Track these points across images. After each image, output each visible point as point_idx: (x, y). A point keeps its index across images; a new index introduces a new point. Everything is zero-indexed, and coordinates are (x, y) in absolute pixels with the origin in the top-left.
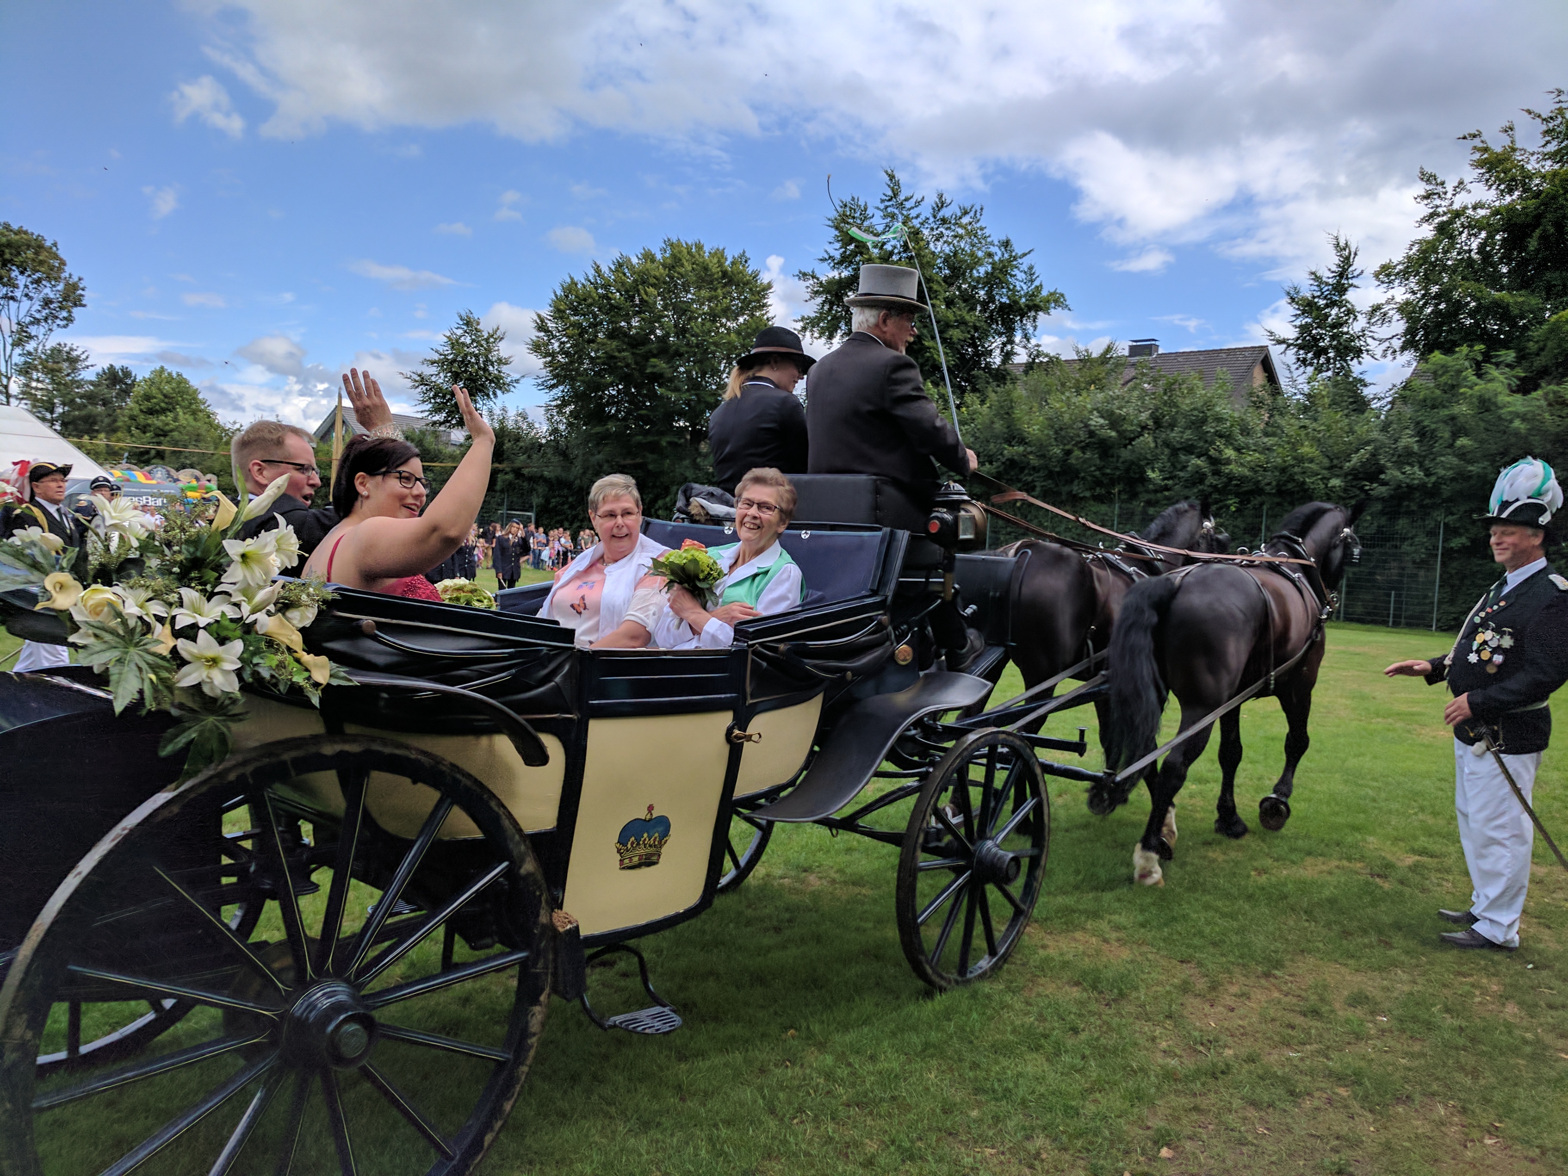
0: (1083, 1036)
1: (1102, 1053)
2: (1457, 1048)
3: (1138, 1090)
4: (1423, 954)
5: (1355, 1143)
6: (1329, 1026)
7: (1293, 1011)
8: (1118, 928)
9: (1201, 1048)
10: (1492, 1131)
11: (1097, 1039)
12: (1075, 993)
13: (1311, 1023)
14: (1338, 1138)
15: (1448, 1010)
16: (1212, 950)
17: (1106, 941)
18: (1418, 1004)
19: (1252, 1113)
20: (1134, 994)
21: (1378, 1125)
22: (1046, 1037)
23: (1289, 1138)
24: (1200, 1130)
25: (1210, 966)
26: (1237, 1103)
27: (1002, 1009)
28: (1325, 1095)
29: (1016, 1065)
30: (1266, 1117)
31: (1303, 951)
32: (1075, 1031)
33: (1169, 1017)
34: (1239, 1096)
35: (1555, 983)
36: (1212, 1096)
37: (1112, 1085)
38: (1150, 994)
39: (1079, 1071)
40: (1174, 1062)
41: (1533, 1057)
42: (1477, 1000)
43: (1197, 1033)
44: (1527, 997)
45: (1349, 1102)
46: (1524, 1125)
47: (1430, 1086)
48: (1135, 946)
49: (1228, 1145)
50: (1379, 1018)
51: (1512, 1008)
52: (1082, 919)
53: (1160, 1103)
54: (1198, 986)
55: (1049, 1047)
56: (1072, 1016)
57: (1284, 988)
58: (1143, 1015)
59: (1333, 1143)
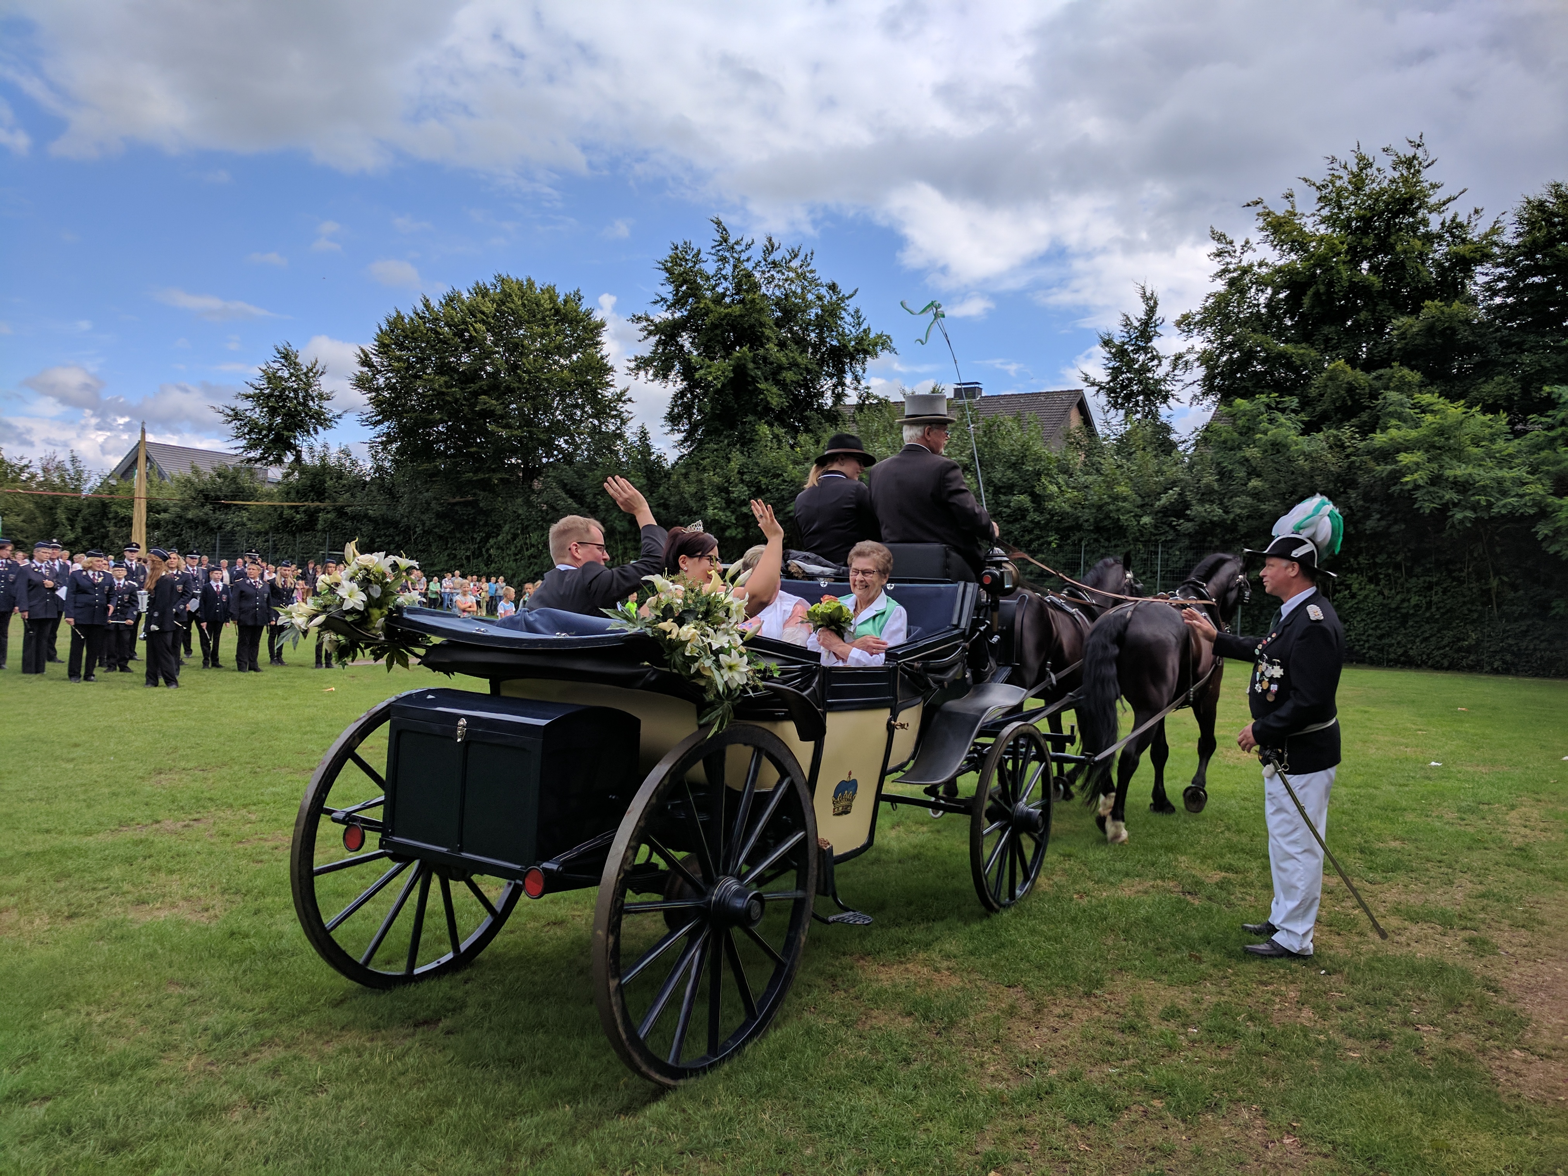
0: (916, 1066)
1: (933, 1082)
2: (1259, 1054)
3: (967, 1117)
4: (1230, 967)
5: (1169, 1154)
6: (1145, 1040)
7: (1113, 1028)
8: (948, 957)
9: (1027, 1070)
10: (1291, 1131)
11: (928, 1069)
12: (908, 1023)
13: (1128, 1039)
14: (1153, 1149)
15: (1251, 1018)
16: (1036, 973)
17: (937, 970)
18: (1226, 1014)
19: (1074, 1131)
20: (964, 1021)
21: (1189, 1133)
22: (879, 1068)
23: (1109, 1153)
24: (1026, 1151)
25: (1035, 989)
26: (1060, 1121)
27: (837, 1044)
28: (1141, 1109)
29: (850, 1100)
30: (1088, 1134)
31: (1121, 969)
32: (907, 1061)
33: (996, 1041)
34: (1062, 1114)
35: (1345, 986)
36: (1037, 1117)
37: (943, 1113)
38: (979, 1021)
39: (911, 1102)
40: (1001, 1086)
41: (1325, 1057)
42: (1277, 1007)
43: (1023, 1056)
44: (1320, 1001)
45: (1164, 1113)
46: (1318, 1122)
47: (1235, 1092)
48: (965, 974)
49: (1052, 1164)
50: (1190, 1030)
51: (1307, 1013)
52: (914, 950)
53: (989, 1127)
54: (1024, 1010)
55: (882, 1079)
56: (904, 1046)
57: (1104, 1006)
58: (972, 1041)
59: (1148, 1155)
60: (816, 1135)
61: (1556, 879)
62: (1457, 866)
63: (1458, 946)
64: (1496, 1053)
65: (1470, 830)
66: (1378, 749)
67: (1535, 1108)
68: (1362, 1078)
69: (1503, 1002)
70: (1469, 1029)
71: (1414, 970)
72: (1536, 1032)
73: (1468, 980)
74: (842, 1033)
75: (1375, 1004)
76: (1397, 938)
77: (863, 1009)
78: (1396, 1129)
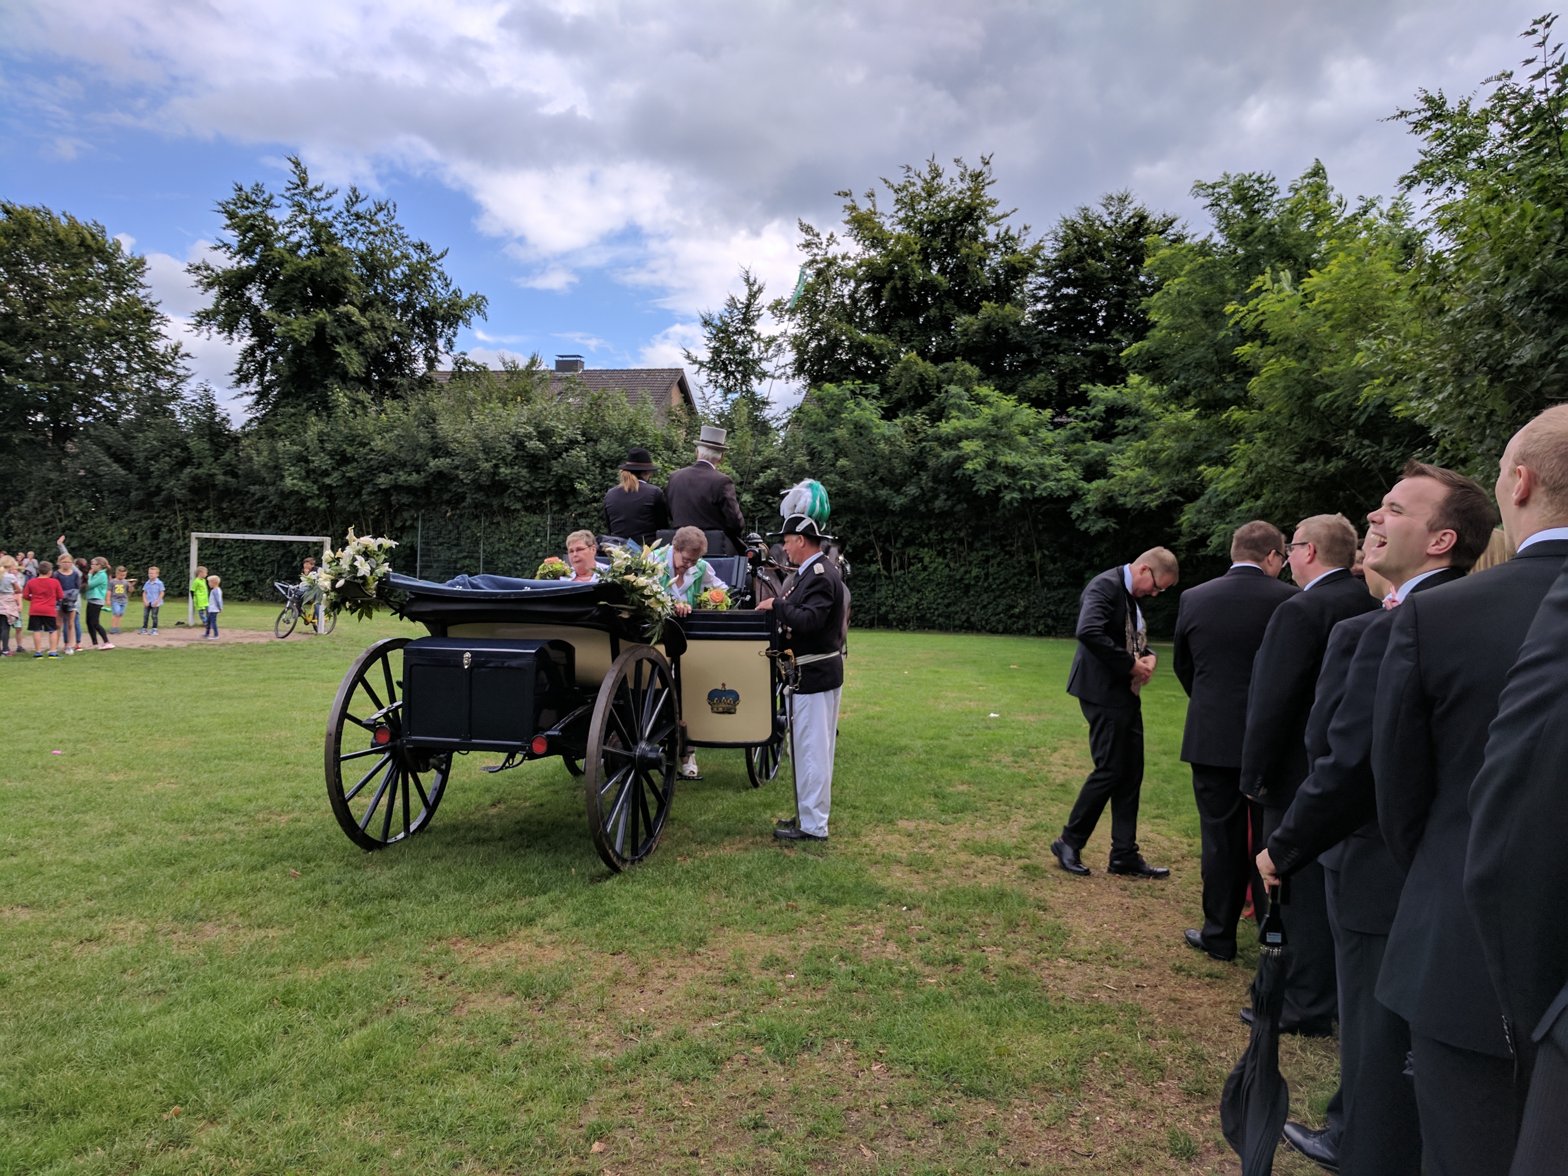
0: (515, 1047)
1: (533, 1059)
2: (849, 991)
3: (569, 1092)
4: (823, 912)
5: (768, 1097)
6: (746, 991)
7: (715, 983)
8: (551, 931)
9: (631, 1036)
10: (878, 1057)
11: (530, 1047)
12: (509, 1003)
13: (730, 992)
14: (754, 1094)
15: (843, 958)
16: (641, 938)
17: (539, 945)
18: (820, 957)
19: (679, 1089)
20: (567, 994)
21: (788, 1074)
22: (477, 1054)
23: (712, 1105)
24: (631, 1116)
25: (640, 954)
26: (664, 1081)
27: (430, 1034)
28: (743, 1057)
29: (444, 1092)
30: (691, 1090)
31: (723, 926)
32: (507, 1042)
33: (601, 1010)
34: (667, 1074)
35: (923, 919)
36: (642, 1081)
37: (545, 1090)
38: (583, 992)
39: (511, 1084)
40: (605, 1055)
41: (907, 986)
42: (865, 945)
43: (627, 1022)
45: (763, 1059)
46: (901, 1047)
47: (829, 1029)
48: (568, 946)
49: (657, 1125)
50: (788, 976)
51: (891, 947)
52: (515, 927)
53: (593, 1098)
54: (629, 976)
55: (479, 1065)
56: (504, 1028)
57: (707, 963)
58: (576, 1013)
59: (750, 1101)
60: (407, 1134)
62: (1013, 804)
63: (1014, 873)
64: (1045, 964)
65: (1023, 771)
66: (947, 704)
67: (1076, 1007)
68: (938, 1001)
69: (1049, 918)
70: (1024, 946)
71: (980, 899)
72: (1076, 942)
73: (1023, 903)
74: (436, 1022)
75: (948, 933)
76: (965, 872)
77: (460, 994)
78: (967, 1043)
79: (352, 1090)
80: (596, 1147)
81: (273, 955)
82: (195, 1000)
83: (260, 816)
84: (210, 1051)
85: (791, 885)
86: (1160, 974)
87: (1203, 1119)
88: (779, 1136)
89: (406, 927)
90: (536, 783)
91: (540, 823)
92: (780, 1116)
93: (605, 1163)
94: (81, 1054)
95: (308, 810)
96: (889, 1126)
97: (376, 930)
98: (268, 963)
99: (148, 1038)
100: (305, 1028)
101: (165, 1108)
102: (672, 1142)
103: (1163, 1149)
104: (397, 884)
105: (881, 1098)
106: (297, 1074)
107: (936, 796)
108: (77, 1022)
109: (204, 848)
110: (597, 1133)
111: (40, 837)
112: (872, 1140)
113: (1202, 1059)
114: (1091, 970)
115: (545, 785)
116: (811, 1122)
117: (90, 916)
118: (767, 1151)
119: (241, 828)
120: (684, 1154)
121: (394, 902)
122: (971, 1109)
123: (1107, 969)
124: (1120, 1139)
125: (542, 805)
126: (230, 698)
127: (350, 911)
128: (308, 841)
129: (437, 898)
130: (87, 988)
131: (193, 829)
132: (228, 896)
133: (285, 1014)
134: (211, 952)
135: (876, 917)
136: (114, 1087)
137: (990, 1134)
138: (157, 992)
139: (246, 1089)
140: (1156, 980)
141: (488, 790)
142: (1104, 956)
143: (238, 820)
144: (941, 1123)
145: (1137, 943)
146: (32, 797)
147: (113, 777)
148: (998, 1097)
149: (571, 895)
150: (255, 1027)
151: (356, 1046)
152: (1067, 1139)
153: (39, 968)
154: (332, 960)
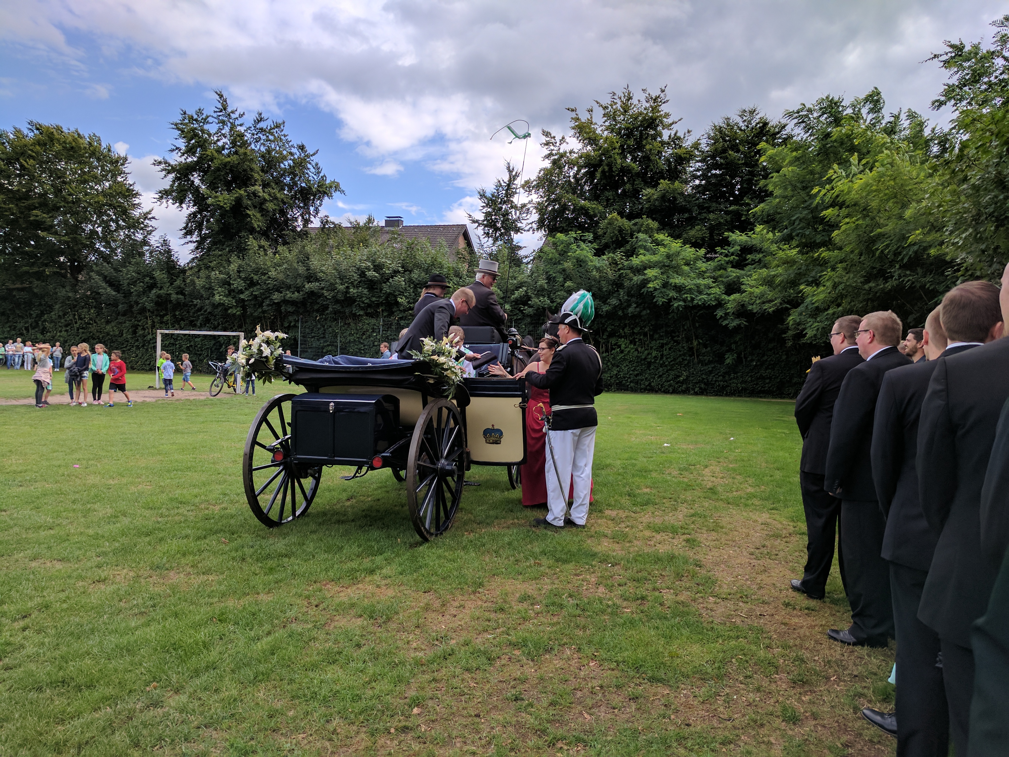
0: (363, 649)
1: (375, 657)
2: (575, 616)
3: (398, 676)
4: (558, 567)
5: (524, 681)
6: (509, 616)
7: (489, 611)
8: (386, 577)
9: (437, 643)
10: (594, 658)
11: (373, 649)
12: (359, 622)
13: (499, 616)
14: (515, 680)
15: (570, 596)
16: (442, 582)
17: (378, 586)
18: (556, 595)
19: (467, 676)
20: (396, 617)
21: (536, 667)
22: (340, 653)
23: (488, 686)
24: (437, 692)
25: (442, 592)
26: (458, 671)
27: (310, 640)
28: (508, 657)
29: (320, 676)
30: (475, 676)
31: (494, 575)
32: (359, 646)
33: (418, 627)
34: (460, 667)
35: (622, 572)
36: (444, 671)
37: (383, 675)
38: (406, 615)
39: (362, 671)
40: (421, 654)
41: (612, 613)
42: (585, 588)
43: (434, 634)
44: (609, 582)
45: (521, 658)
46: (608, 651)
47: (562, 640)
48: (396, 587)
49: (454, 698)
50: (536, 607)
51: (601, 589)
52: (363, 575)
53: (413, 680)
54: (435, 606)
55: (342, 659)
56: (357, 637)
57: (484, 598)
58: (402, 629)
59: (512, 683)
60: (297, 701)
61: (729, 503)
62: (679, 500)
63: (680, 544)
64: (701, 600)
65: (686, 480)
66: (636, 438)
67: (720, 627)
68: (632, 622)
69: (703, 572)
70: (687, 589)
71: (658, 560)
72: (720, 586)
73: (686, 562)
74: (314, 633)
75: (638, 581)
76: (649, 543)
77: (328, 616)
78: (651, 649)
79: (263, 674)
80: (416, 711)
81: (213, 591)
82: (164, 618)
83: (203, 506)
84: (174, 649)
85: (537, 550)
86: (776, 608)
87: (803, 698)
88: (531, 705)
89: (294, 575)
90: (375, 486)
91: (378, 511)
92: (532, 693)
93: (420, 721)
94: (95, 650)
95: (232, 502)
96: (601, 700)
97: (276, 576)
98: (209, 596)
99: (136, 641)
100: (232, 636)
101: (147, 684)
102: (463, 709)
103: (778, 717)
104: (288, 548)
105: (595, 683)
106: (229, 664)
107: (629, 495)
108: (92, 631)
109: (168, 525)
110: (416, 702)
111: (67, 518)
112: (590, 709)
113: (802, 661)
114: (730, 605)
115: (381, 488)
116: (551, 697)
117: (99, 566)
118: (523, 715)
119: (191, 513)
120: (471, 716)
121: (287, 559)
122: (653, 690)
123: (741, 604)
124: (750, 710)
125: (379, 500)
126: (183, 433)
127: (260, 565)
128: (232, 521)
129: (314, 556)
130: (98, 610)
131: (161, 514)
132: (184, 555)
133: (220, 627)
134: (174, 589)
135: (592, 570)
136: (116, 670)
137: (665, 706)
138: (142, 613)
139: (197, 673)
140: (773, 611)
141: (345, 490)
142: (739, 595)
143: (189, 508)
144: (634, 698)
145: (760, 588)
146: (62, 494)
147: (111, 482)
148: (671, 683)
149: (398, 555)
150: (202, 635)
151: (265, 647)
152: (715, 710)
153: (68, 598)
154: (248, 594)
